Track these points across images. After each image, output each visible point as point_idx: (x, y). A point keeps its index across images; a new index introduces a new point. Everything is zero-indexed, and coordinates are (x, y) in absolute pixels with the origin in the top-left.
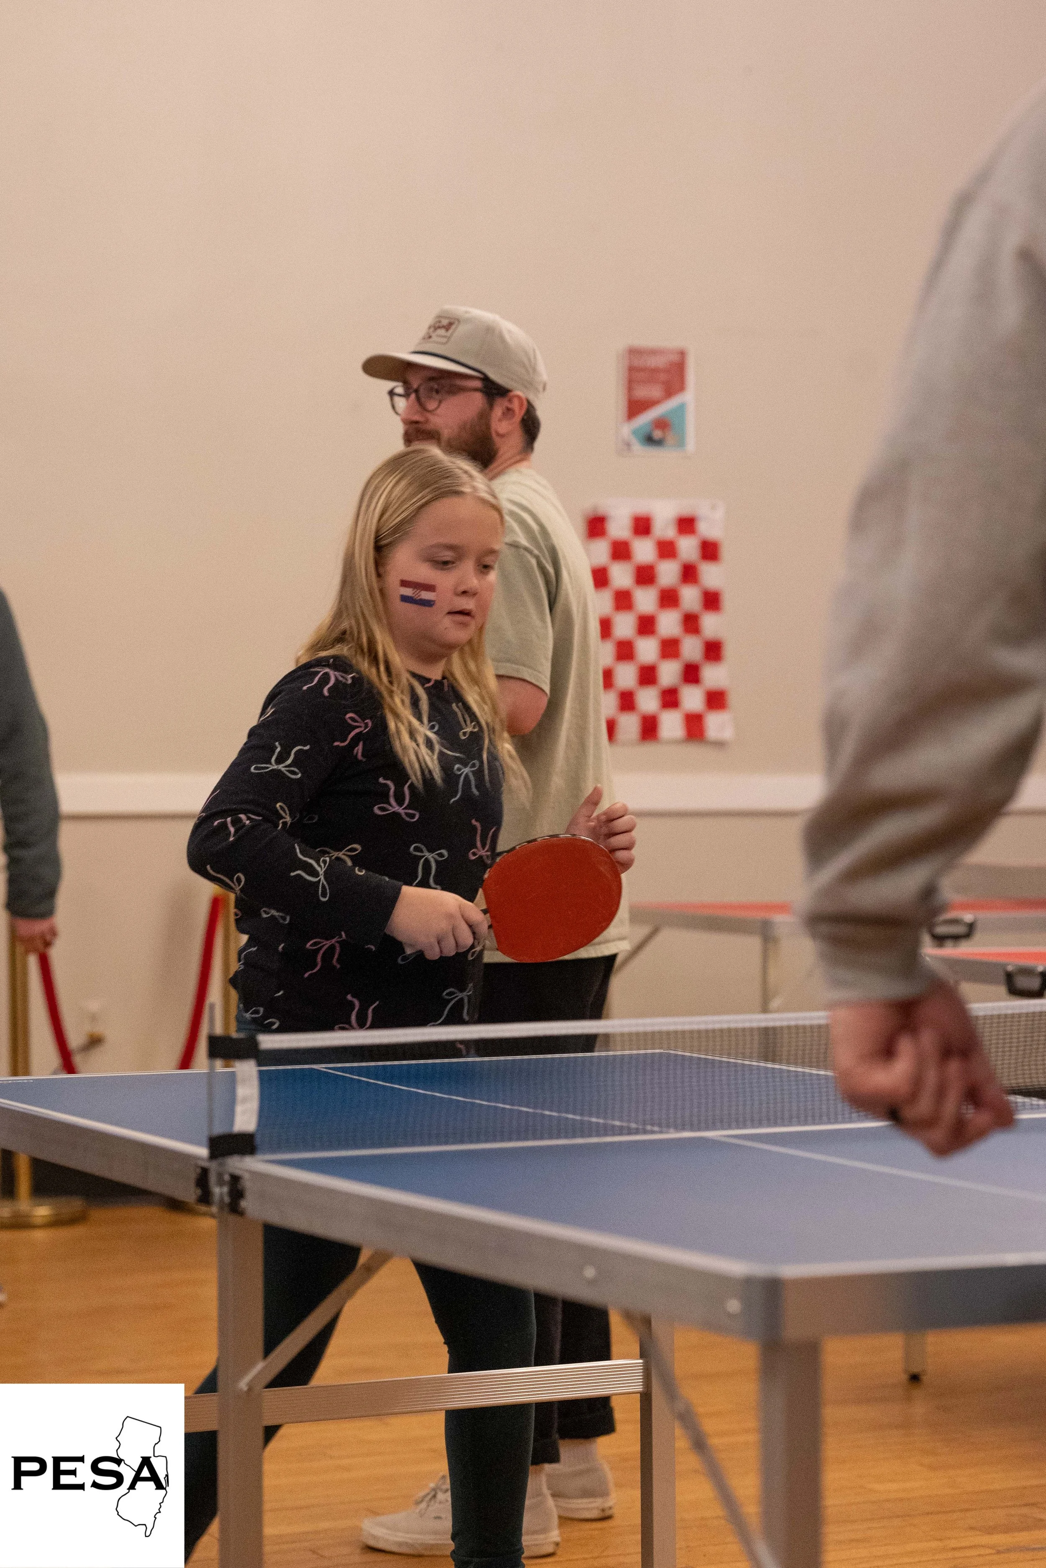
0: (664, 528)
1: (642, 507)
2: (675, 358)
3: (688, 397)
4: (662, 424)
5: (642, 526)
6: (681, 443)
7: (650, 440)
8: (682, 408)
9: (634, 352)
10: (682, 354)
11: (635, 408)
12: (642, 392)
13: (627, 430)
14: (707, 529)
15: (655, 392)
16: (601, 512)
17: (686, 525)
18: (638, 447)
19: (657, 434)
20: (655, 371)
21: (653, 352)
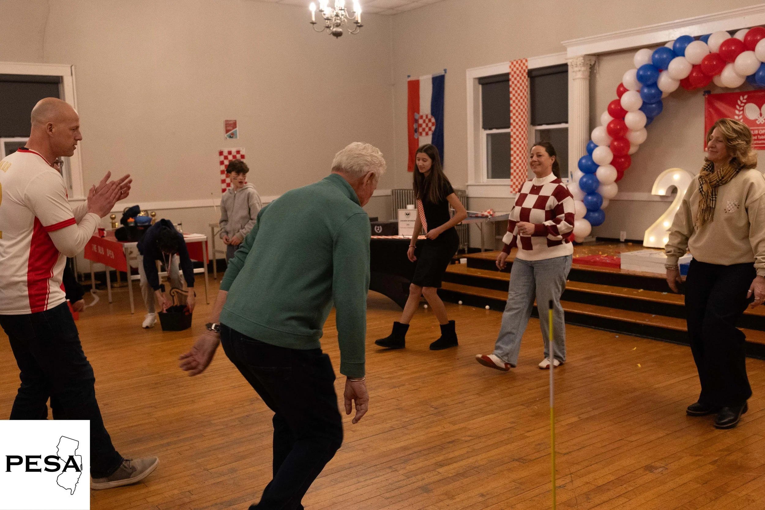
0: (234, 153)
1: (230, 149)
2: (235, 122)
3: (237, 129)
4: (232, 134)
5: (230, 153)
6: (236, 137)
7: (230, 137)
8: (236, 131)
9: (226, 121)
10: (236, 121)
11: (227, 131)
12: (228, 128)
13: (226, 135)
14: (242, 153)
15: (231, 128)
16: (222, 151)
17: (238, 152)
18: (228, 138)
19: (232, 136)
20: (231, 124)
21: (231, 121)
